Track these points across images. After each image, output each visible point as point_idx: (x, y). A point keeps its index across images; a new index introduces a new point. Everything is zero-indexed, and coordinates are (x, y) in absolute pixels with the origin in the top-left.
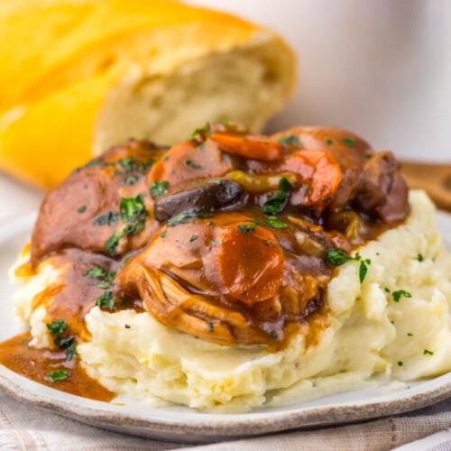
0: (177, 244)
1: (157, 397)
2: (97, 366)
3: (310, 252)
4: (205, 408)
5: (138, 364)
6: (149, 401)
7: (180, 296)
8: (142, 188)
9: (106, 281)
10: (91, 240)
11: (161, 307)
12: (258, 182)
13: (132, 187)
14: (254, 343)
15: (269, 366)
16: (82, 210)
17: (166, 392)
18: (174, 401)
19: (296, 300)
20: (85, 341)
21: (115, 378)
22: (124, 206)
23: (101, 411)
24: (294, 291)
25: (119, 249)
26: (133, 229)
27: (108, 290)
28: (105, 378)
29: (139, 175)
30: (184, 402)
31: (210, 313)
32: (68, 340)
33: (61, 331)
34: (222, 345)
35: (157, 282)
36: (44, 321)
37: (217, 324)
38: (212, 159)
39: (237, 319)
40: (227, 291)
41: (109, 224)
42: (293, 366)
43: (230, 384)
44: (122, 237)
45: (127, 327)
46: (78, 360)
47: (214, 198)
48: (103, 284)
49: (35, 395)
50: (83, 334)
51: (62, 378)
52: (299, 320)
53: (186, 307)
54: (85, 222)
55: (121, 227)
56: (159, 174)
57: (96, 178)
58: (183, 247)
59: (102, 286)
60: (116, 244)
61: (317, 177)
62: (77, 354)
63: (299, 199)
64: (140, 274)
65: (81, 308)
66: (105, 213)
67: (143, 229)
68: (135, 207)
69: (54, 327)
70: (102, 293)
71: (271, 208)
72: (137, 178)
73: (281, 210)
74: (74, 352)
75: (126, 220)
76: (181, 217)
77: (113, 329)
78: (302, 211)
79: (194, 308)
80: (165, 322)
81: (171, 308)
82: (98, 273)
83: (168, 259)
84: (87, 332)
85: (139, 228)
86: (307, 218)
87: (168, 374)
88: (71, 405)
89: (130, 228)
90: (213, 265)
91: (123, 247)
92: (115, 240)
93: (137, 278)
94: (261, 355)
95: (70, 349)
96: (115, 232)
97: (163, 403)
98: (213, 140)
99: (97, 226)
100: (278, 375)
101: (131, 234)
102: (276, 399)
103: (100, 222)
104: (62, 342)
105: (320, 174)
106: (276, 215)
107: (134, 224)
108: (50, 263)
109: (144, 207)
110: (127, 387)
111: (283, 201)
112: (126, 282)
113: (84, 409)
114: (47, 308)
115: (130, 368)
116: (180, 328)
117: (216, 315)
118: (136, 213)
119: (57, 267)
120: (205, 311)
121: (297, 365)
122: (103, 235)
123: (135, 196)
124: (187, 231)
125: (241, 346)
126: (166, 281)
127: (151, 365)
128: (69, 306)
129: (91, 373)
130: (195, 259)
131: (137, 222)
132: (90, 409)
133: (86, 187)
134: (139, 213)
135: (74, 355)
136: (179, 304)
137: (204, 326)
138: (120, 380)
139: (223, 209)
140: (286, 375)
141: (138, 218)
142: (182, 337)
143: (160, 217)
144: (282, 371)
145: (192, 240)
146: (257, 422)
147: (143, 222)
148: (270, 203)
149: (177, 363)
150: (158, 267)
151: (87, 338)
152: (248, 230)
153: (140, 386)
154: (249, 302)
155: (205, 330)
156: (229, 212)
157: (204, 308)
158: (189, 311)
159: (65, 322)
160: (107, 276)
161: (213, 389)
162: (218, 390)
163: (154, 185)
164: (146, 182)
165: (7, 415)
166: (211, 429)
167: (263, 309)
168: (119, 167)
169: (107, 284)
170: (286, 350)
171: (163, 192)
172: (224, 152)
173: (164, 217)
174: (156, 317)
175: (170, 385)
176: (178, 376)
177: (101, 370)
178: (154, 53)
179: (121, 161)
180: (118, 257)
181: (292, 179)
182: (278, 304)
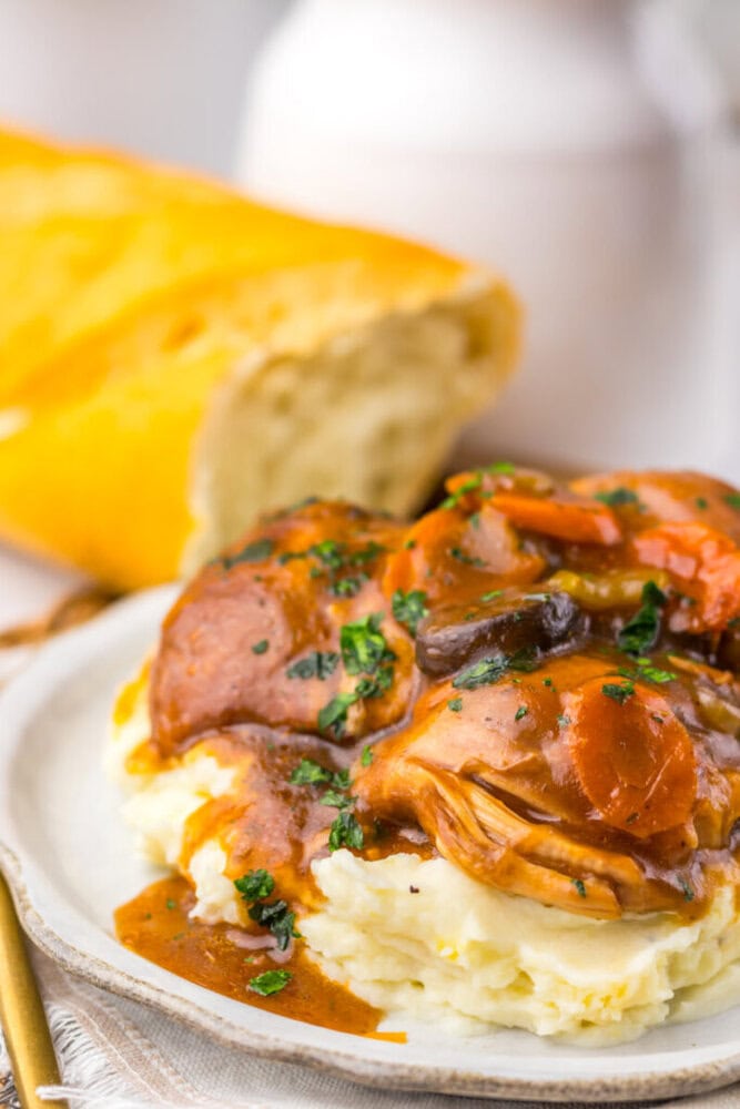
0: (489, 725)
1: (465, 1016)
2: (340, 962)
3: (722, 725)
4: (561, 1033)
5: (428, 953)
6: (453, 1025)
7: (514, 830)
8: (371, 603)
9: (337, 791)
10: (288, 708)
11: (477, 850)
12: (604, 591)
13: (352, 602)
14: (651, 910)
15: (681, 951)
16: (262, 649)
17: (488, 1009)
18: (499, 1020)
19: (718, 822)
20: (311, 910)
21: (380, 982)
22: (348, 643)
23: (401, 1066)
24: (717, 807)
25: (350, 727)
26: (372, 688)
27: (344, 810)
28: (360, 981)
29: (361, 577)
30: (519, 1023)
31: (574, 860)
32: (278, 909)
33: (263, 893)
34: (598, 919)
35: (464, 802)
36: (226, 874)
37: (590, 882)
38: (499, 545)
39: (625, 868)
40: (598, 815)
41: (321, 678)
42: (715, 944)
43: (621, 992)
44: (352, 704)
45: (414, 891)
46: (301, 946)
47: (541, 629)
48: (330, 799)
49: (261, 1037)
50: (307, 898)
51: (279, 987)
52: (722, 859)
53: (526, 849)
54: (271, 673)
55: (348, 684)
56: (403, 575)
57: (277, 585)
58: (503, 731)
59: (333, 802)
60: (343, 717)
61: (704, 576)
62: (298, 936)
63: (679, 623)
64: (419, 784)
65: (298, 846)
66: (309, 654)
67: (392, 687)
68: (369, 644)
69: (250, 886)
70: (335, 816)
71: (635, 641)
72: (358, 584)
73: (652, 643)
74: (289, 933)
75: (354, 669)
76: (480, 669)
77: (385, 894)
78: (688, 642)
79: (542, 851)
80: (486, 878)
81: (498, 855)
82: (315, 774)
83: (475, 754)
84: (317, 893)
85: (383, 684)
86: (694, 655)
87: (497, 976)
88: (337, 1054)
89: (367, 686)
90: (565, 765)
91: (356, 722)
92: (338, 710)
93: (415, 792)
94: (663, 929)
95: (281, 925)
96: (336, 692)
97: (480, 1028)
98: (501, 509)
99: (297, 680)
100: (691, 965)
101: (371, 696)
102: (687, 1008)
103: (302, 672)
104: (265, 914)
105: (711, 571)
106: (645, 656)
107: (375, 677)
108: (209, 754)
109: (386, 643)
110: (404, 997)
111: (652, 627)
112: (385, 794)
113: (365, 1061)
114: (227, 848)
115: (409, 961)
116: (518, 890)
117: (587, 863)
118: (373, 654)
119: (224, 762)
120: (564, 856)
121: (720, 941)
122: (311, 698)
123: (363, 622)
124: (505, 698)
125: (628, 916)
126: (478, 797)
127: (463, 961)
128: (273, 845)
129: (330, 972)
130: (530, 756)
131: (377, 674)
132: (378, 1064)
133: (262, 603)
134: (379, 655)
135: (292, 939)
136: (513, 843)
137: (566, 885)
138: (389, 985)
139: (554, 650)
140: (705, 961)
141: (380, 663)
142: (516, 903)
143: (435, 667)
144: (698, 955)
145: (518, 718)
146: (701, 1072)
147: (390, 672)
148: (630, 631)
149: (510, 955)
150: (457, 770)
151: (316, 904)
152: (623, 694)
153: (431, 995)
154: (642, 834)
155: (571, 893)
156: (567, 656)
157: (562, 850)
158: (533, 857)
159: (269, 874)
160: (332, 779)
161: (587, 1002)
162: (597, 1003)
163: (398, 598)
164: (380, 589)
165: (174, 1061)
166: (617, 1090)
167: (669, 847)
168: (314, 561)
169: (341, 798)
170: (707, 917)
171: (420, 613)
172: (524, 532)
173: (442, 667)
174: (468, 870)
175: (494, 994)
176: (512, 977)
177: (352, 967)
178: (277, 314)
179: (315, 549)
180: (348, 742)
181: (663, 584)
182: (692, 834)
